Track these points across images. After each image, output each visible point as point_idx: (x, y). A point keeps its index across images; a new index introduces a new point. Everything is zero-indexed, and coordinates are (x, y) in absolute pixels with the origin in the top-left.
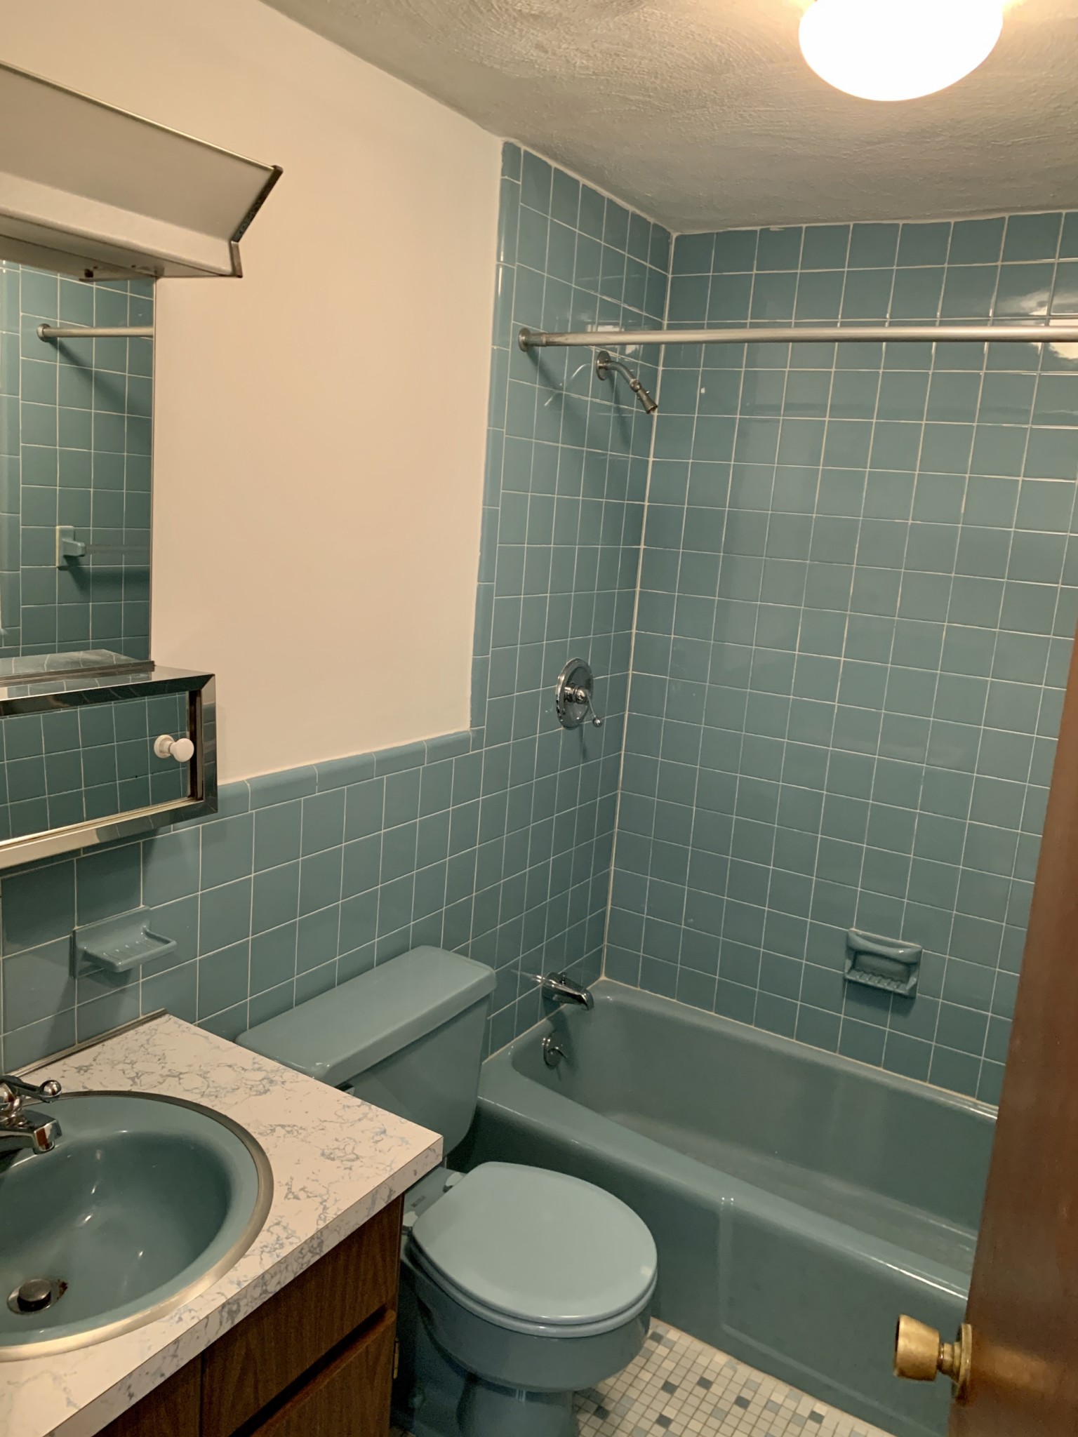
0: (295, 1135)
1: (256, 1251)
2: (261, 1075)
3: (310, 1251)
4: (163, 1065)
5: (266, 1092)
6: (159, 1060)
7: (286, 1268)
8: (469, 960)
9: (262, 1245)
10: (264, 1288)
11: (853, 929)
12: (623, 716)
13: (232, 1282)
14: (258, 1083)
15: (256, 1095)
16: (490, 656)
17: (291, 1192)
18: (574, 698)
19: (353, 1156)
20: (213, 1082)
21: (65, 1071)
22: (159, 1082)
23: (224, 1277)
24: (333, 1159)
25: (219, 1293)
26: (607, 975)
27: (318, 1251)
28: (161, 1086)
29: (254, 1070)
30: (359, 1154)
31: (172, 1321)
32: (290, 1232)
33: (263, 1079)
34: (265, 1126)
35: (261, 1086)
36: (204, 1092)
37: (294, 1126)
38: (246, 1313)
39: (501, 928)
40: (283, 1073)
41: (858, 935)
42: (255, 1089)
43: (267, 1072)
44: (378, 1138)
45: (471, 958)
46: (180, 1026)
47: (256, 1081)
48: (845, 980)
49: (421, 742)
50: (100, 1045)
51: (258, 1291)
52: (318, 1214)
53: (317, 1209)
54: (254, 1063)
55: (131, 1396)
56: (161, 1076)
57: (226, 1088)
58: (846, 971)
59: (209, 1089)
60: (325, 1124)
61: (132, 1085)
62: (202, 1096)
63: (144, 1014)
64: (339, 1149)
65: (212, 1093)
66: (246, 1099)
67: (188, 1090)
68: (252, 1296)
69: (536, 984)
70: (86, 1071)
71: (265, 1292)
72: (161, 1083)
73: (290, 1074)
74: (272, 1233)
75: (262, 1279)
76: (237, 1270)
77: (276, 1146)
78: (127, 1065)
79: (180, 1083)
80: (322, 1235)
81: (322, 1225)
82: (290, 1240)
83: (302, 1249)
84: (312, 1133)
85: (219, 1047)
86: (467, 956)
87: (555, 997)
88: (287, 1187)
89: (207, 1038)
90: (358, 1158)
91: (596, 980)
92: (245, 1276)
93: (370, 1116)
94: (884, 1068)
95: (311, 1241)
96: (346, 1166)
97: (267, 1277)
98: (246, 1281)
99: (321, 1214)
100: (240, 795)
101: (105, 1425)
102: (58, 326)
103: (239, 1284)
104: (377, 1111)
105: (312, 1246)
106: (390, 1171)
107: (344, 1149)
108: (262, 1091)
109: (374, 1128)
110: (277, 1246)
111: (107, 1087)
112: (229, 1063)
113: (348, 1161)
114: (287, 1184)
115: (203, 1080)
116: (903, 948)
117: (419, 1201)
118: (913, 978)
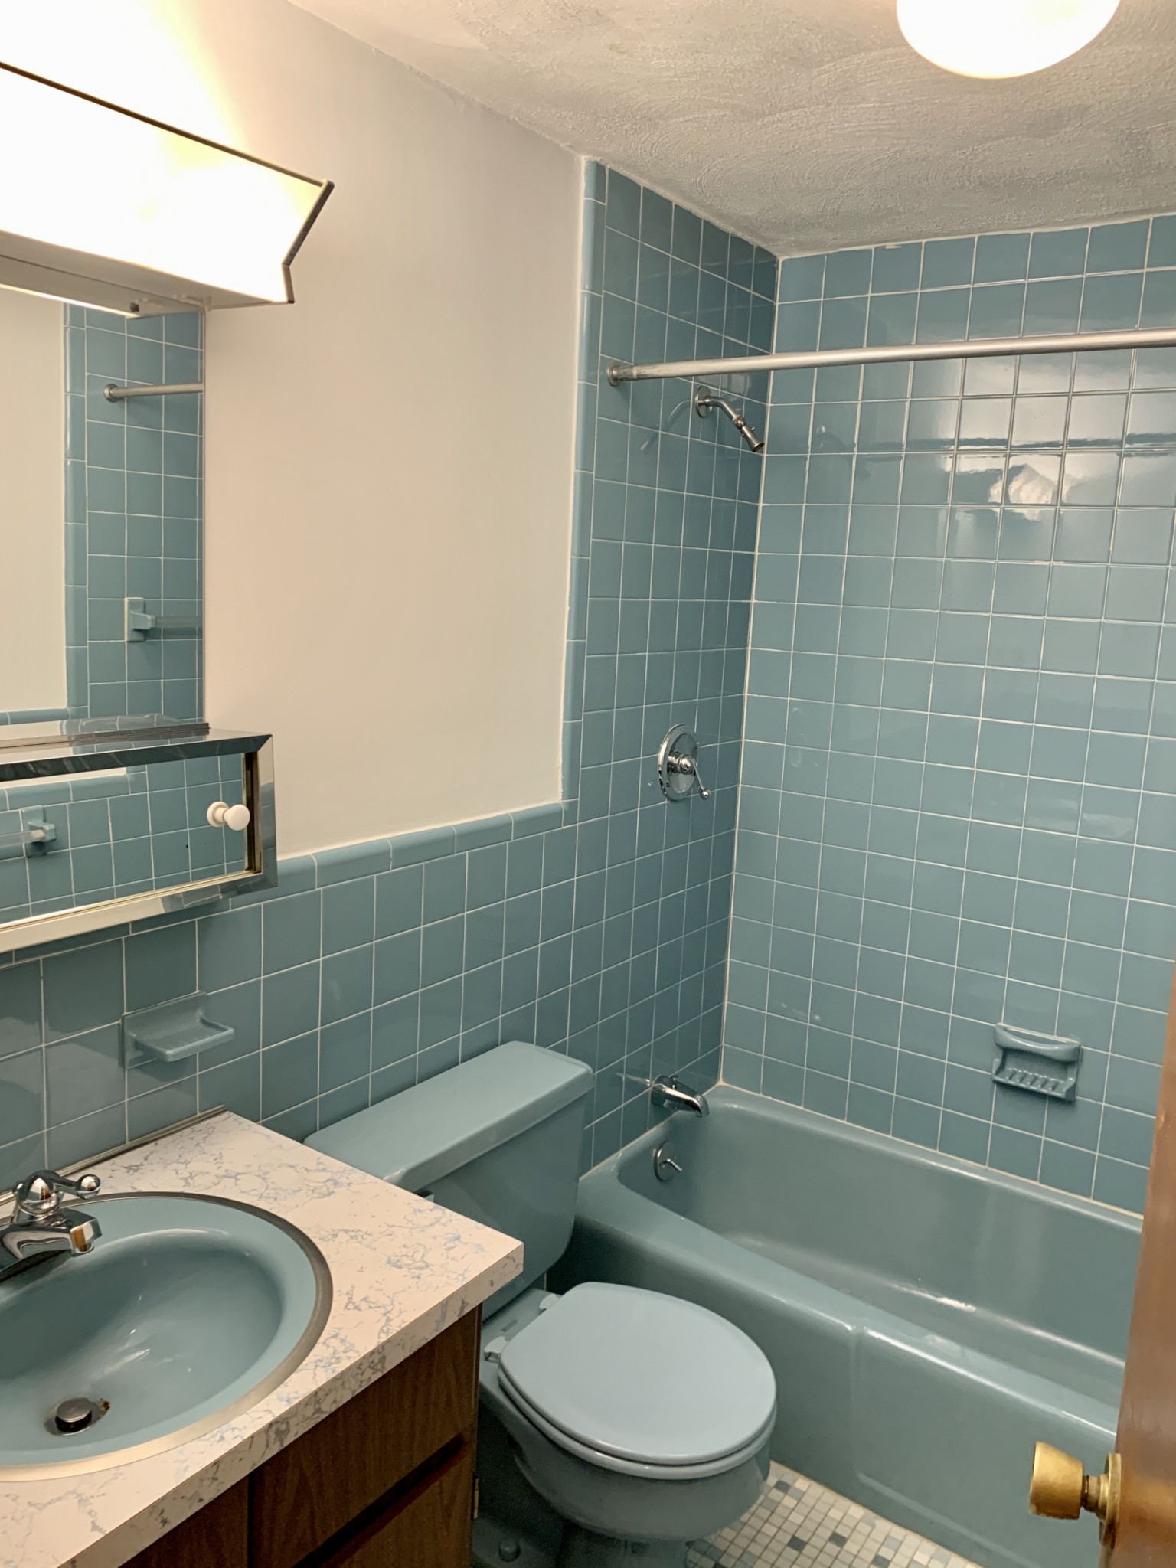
0: (359, 1240)
1: (308, 1367)
2: (327, 1176)
3: (370, 1367)
4: (219, 1165)
5: (330, 1194)
6: (216, 1159)
7: (343, 1384)
8: (566, 1057)
9: (317, 1358)
10: (317, 1406)
11: (1002, 1024)
12: (736, 789)
13: (281, 1399)
14: (323, 1185)
15: (318, 1198)
16: (582, 720)
17: (351, 1302)
19: (423, 1264)
20: (273, 1183)
21: (113, 1171)
22: (214, 1183)
23: (273, 1393)
24: (400, 1267)
25: (266, 1411)
26: (725, 1080)
27: (379, 1367)
28: (216, 1187)
29: (318, 1171)
30: (429, 1262)
31: (212, 1440)
32: (347, 1345)
33: (327, 1181)
34: (327, 1231)
35: (325, 1188)
36: (262, 1194)
37: (359, 1231)
38: (296, 1434)
39: (602, 1024)
40: (350, 1174)
41: (1006, 1029)
42: (318, 1191)
43: (332, 1173)
44: (451, 1245)
45: (569, 1055)
46: (240, 1123)
47: (318, 1182)
49: (507, 815)
50: (153, 1144)
51: (310, 1410)
52: (381, 1326)
53: (378, 1321)
54: (319, 1163)
55: (164, 1522)
56: (217, 1176)
57: (286, 1190)
59: (268, 1191)
60: (393, 1229)
61: (184, 1186)
62: (260, 1198)
63: (201, 1111)
64: (407, 1256)
65: (271, 1195)
66: (307, 1201)
67: (244, 1192)
68: (304, 1416)
69: (644, 1087)
70: (136, 1171)
71: (319, 1411)
72: (216, 1184)
73: (357, 1175)
74: (328, 1346)
75: (315, 1397)
76: (287, 1386)
77: (338, 1252)
78: (180, 1165)
79: (236, 1185)
80: (383, 1349)
81: (384, 1338)
82: (348, 1354)
83: (361, 1364)
84: (379, 1238)
85: (281, 1146)
86: (564, 1053)
87: (666, 1103)
88: (347, 1297)
89: (269, 1136)
90: (427, 1266)
91: (713, 1085)
92: (296, 1392)
93: (443, 1220)
94: (1041, 1182)
95: (371, 1356)
96: (414, 1275)
97: (321, 1394)
98: (297, 1398)
99: (383, 1326)
100: (304, 874)
101: (135, 1554)
102: (126, 385)
103: (288, 1401)
104: (451, 1215)
105: (372, 1362)
106: (463, 1281)
107: (413, 1256)
108: (325, 1193)
109: (447, 1234)
110: (333, 1360)
111: (157, 1188)
112: (291, 1164)
113: (417, 1269)
114: (348, 1293)
115: (262, 1181)
116: (1059, 1044)
117: (510, 1326)
118: (1071, 1079)
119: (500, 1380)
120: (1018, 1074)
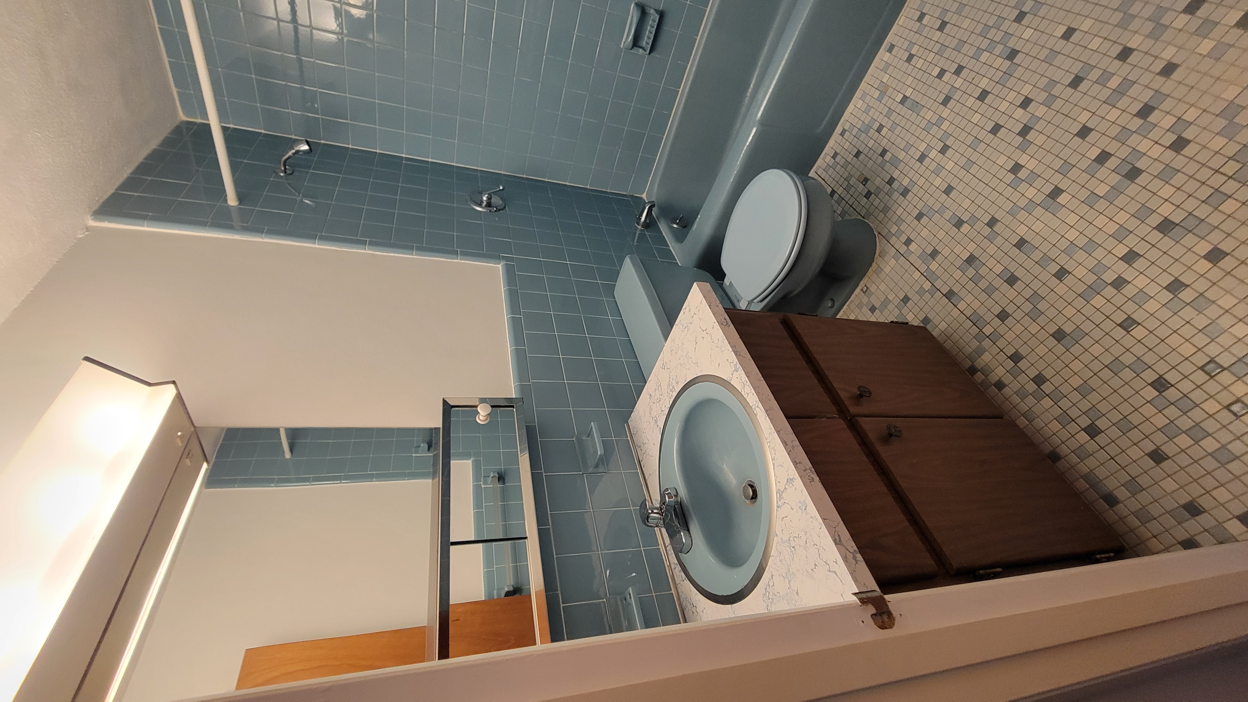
11: (622, 44)
16: (459, 250)
18: (489, 201)
26: (641, 193)
41: (625, 43)
45: (621, 266)
46: (634, 416)
48: (650, 53)
49: (505, 290)
58: (645, 53)
63: (627, 437)
70: (650, 467)
86: (619, 270)
87: (648, 219)
91: (642, 199)
100: (523, 388)
114: (711, 368)
116: (633, 15)
117: (736, 298)
118: (652, 11)
119: (758, 302)
120: (647, 40)
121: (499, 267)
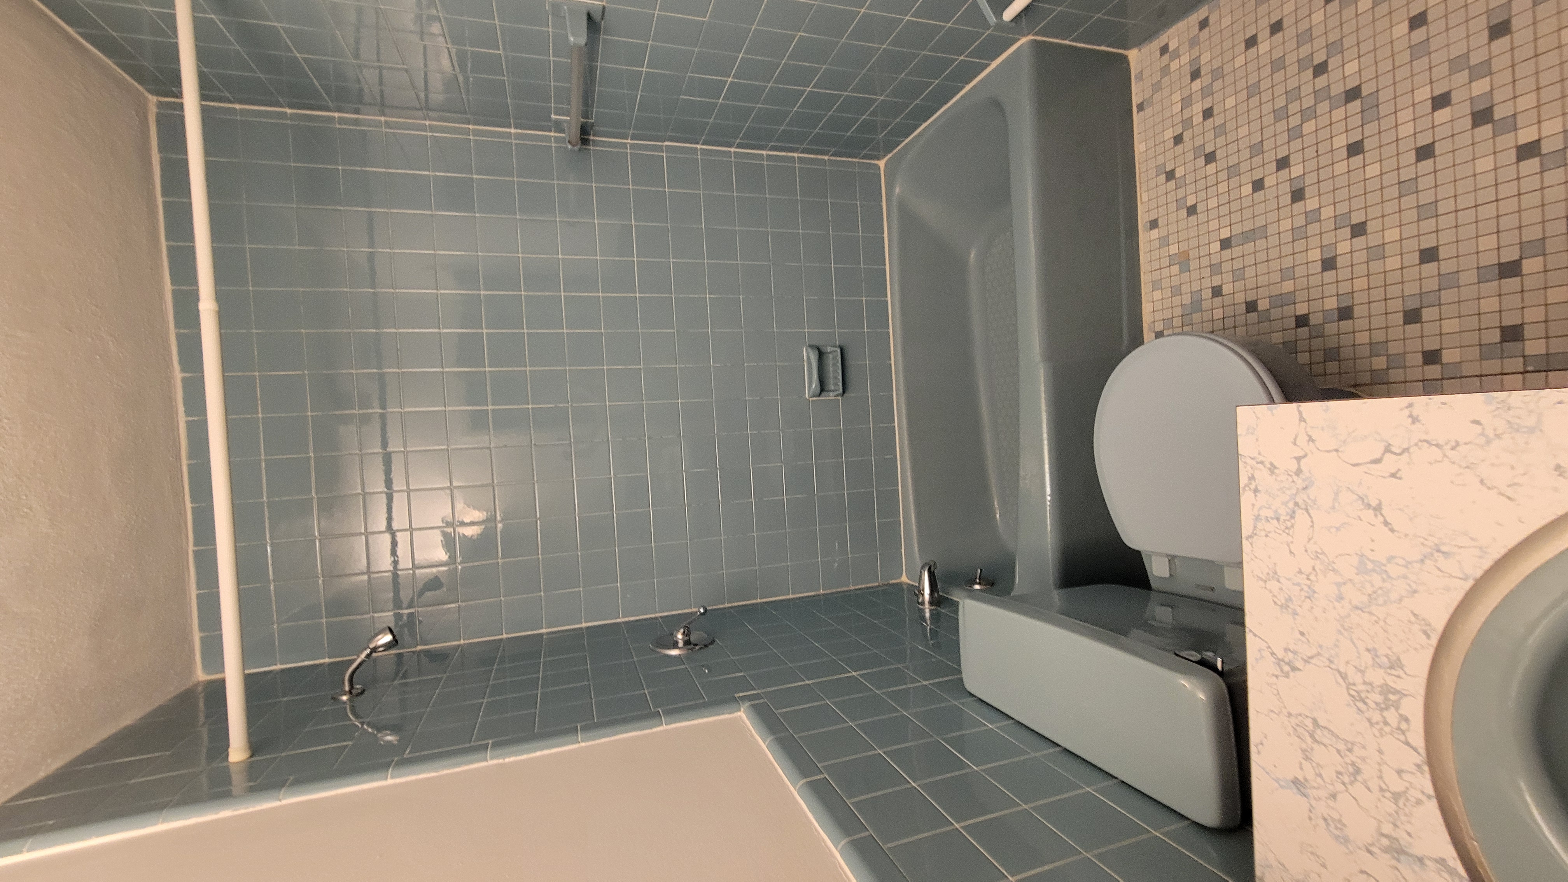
18: (686, 638)
41: (809, 390)
48: (843, 394)
58: (838, 395)
116: (809, 357)
118: (830, 348)
120: (835, 381)
121: (742, 716)
